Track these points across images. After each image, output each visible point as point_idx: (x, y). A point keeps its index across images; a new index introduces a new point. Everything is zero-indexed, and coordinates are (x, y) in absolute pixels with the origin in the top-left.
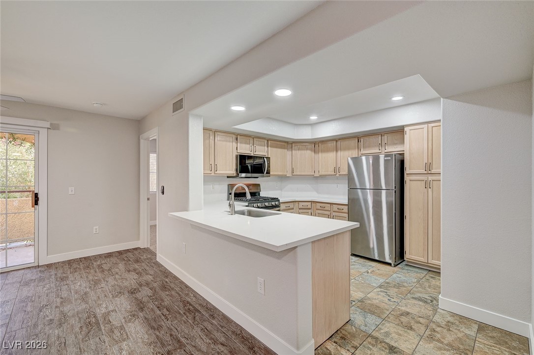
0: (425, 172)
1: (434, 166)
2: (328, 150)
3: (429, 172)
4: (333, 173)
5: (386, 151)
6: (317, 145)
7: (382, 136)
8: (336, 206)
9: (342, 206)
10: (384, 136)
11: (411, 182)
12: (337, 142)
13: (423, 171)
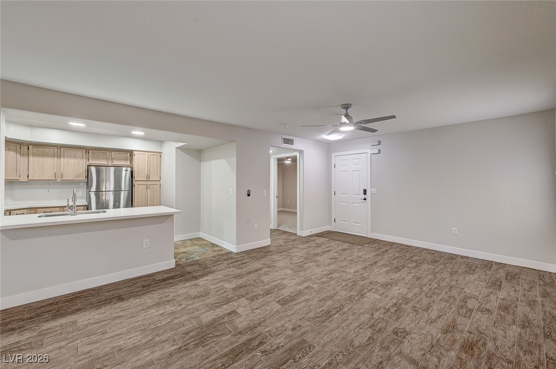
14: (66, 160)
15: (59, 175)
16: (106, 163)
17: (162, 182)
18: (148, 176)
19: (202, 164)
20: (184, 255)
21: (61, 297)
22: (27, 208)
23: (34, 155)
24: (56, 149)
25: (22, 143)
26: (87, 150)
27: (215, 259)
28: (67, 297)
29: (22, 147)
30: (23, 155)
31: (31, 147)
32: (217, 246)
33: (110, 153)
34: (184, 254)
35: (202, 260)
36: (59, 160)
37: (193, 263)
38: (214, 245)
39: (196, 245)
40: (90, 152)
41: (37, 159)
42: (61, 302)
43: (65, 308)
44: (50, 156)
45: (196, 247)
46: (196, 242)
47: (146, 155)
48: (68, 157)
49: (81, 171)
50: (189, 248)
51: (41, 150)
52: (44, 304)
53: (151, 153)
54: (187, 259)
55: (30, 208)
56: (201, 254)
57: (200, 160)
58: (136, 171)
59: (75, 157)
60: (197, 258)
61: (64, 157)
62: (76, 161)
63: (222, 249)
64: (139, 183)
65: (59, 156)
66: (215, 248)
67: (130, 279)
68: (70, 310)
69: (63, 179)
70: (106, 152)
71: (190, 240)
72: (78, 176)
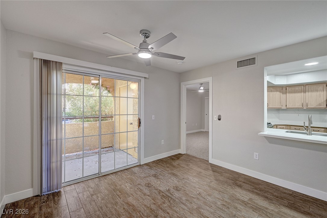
14: (310, 93)
15: (305, 104)
21: (299, 194)
22: (285, 125)
23: (289, 93)
24: (303, 87)
25: (283, 86)
29: (283, 89)
30: (284, 94)
31: (287, 88)
36: (305, 94)
41: (291, 95)
42: (297, 198)
43: (299, 205)
44: (299, 92)
48: (311, 91)
49: (322, 101)
51: (293, 89)
52: (286, 191)
55: (287, 125)
59: (317, 91)
62: (318, 93)
65: (305, 92)
68: (303, 209)
72: (320, 105)
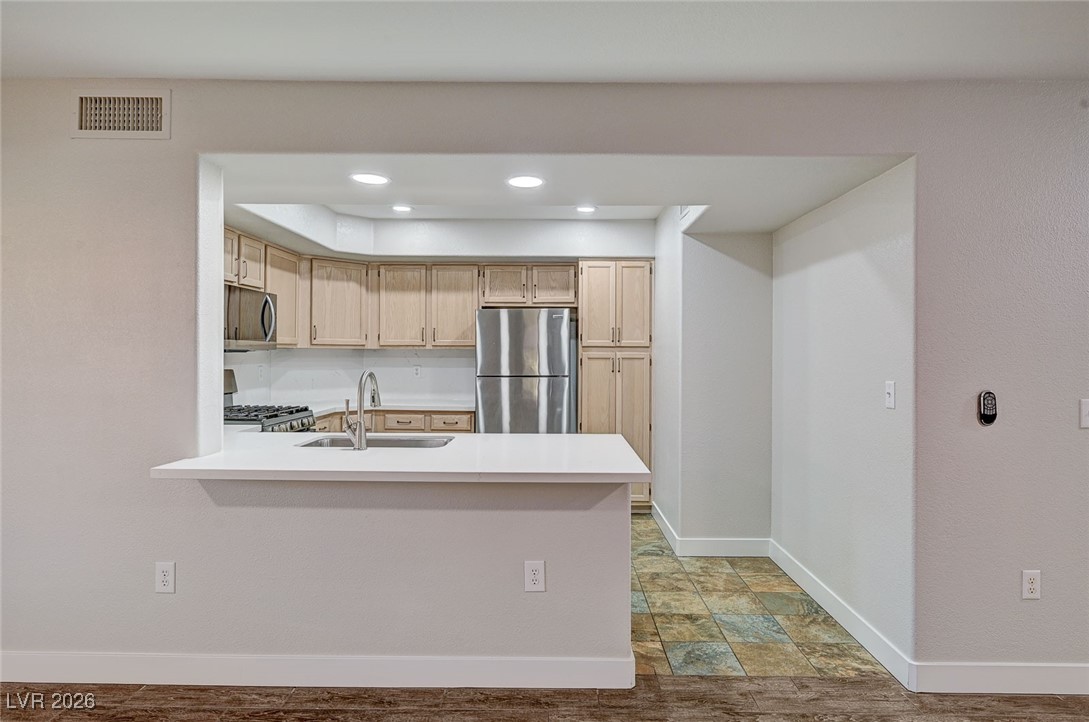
0: (612, 344)
1: (625, 334)
2: (402, 287)
3: (618, 344)
4: (419, 342)
5: (535, 300)
6: (373, 270)
7: (527, 269)
8: (441, 416)
9: (453, 416)
10: (532, 269)
11: (592, 361)
12: (428, 270)
13: (608, 343)
16: (521, 299)
17: (655, 352)
18: (617, 334)
19: (776, 282)
20: (687, 628)
26: (480, 265)
27: (803, 695)
28: (316, 700)
32: (829, 621)
33: (529, 272)
34: (688, 624)
35: (746, 686)
37: (703, 687)
38: (813, 612)
39: (744, 590)
40: (487, 272)
45: (743, 603)
46: (747, 576)
47: (612, 269)
50: (715, 603)
53: (624, 263)
54: (691, 659)
56: (753, 647)
57: (769, 268)
58: (585, 317)
60: (729, 667)
61: (438, 289)
63: (845, 647)
64: (594, 353)
66: (813, 630)
67: (481, 691)
69: (438, 343)
70: (518, 269)
71: (733, 561)
